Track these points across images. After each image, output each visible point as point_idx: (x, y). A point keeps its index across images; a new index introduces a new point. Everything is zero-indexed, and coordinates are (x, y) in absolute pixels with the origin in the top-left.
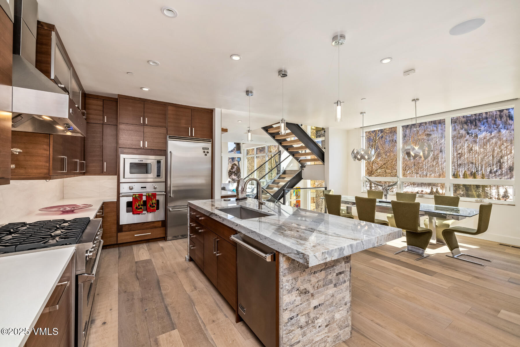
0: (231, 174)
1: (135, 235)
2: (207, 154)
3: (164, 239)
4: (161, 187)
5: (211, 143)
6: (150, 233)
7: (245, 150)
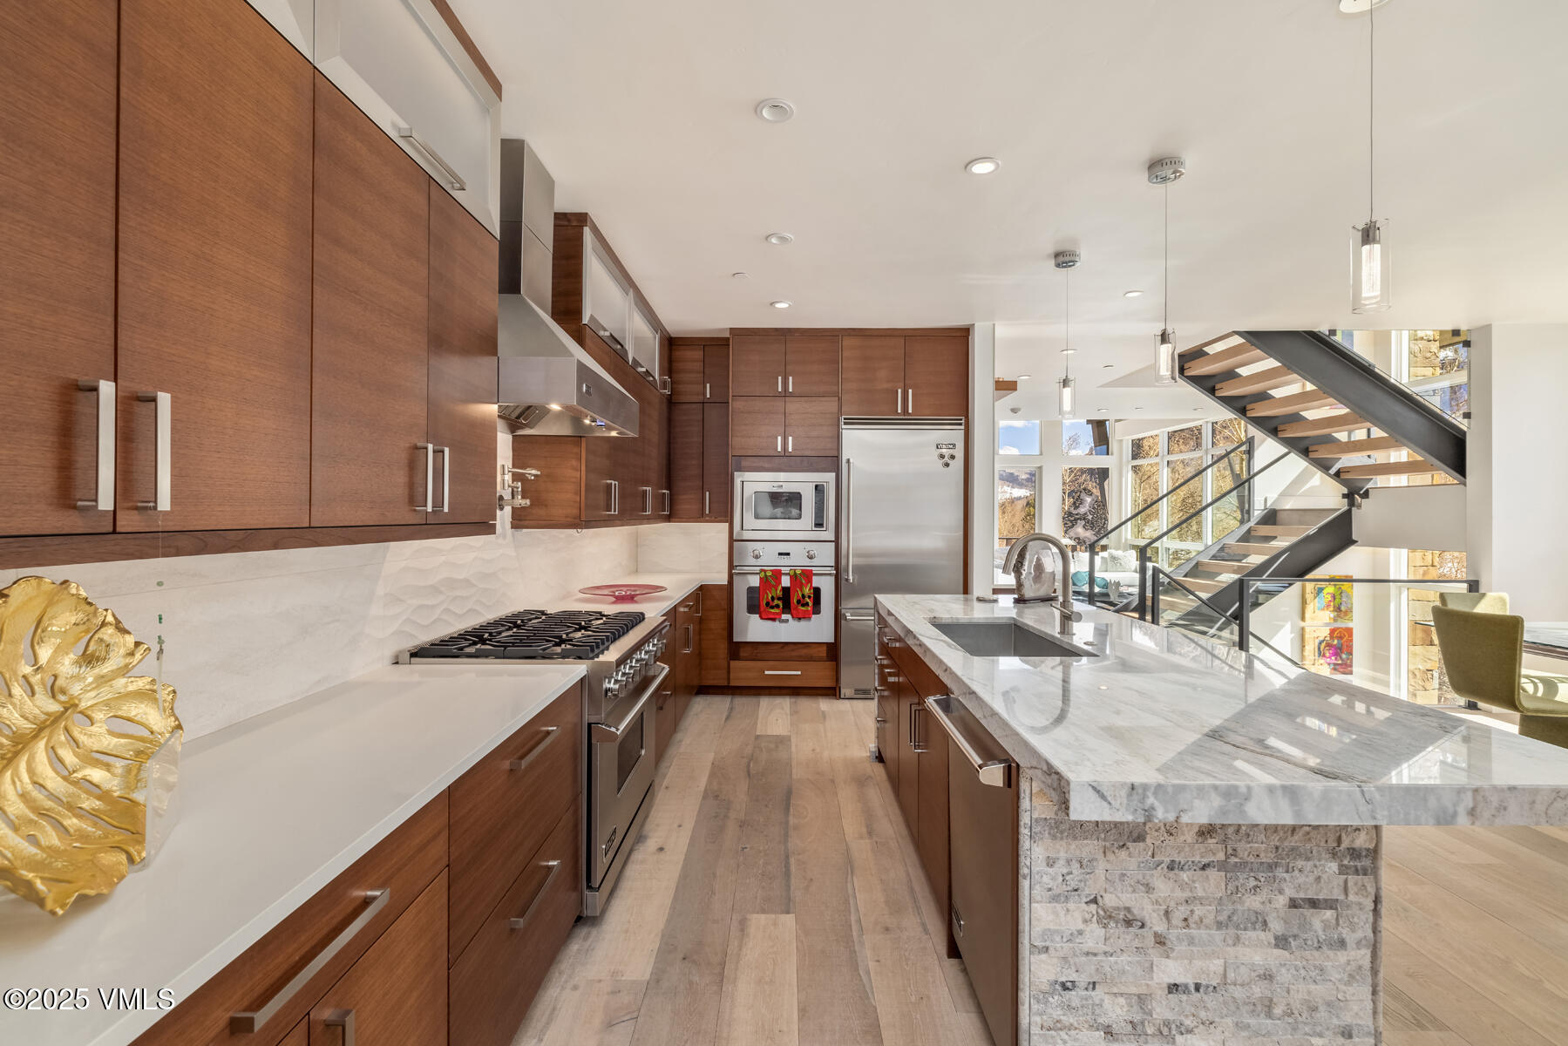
0: (1071, 521)
1: (767, 672)
2: (949, 461)
3: (833, 692)
4: (825, 555)
5: (963, 427)
6: (799, 673)
7: (1124, 443)
